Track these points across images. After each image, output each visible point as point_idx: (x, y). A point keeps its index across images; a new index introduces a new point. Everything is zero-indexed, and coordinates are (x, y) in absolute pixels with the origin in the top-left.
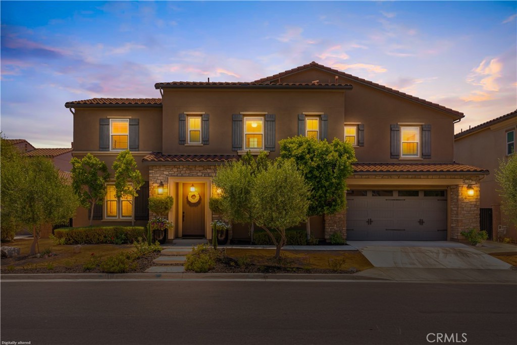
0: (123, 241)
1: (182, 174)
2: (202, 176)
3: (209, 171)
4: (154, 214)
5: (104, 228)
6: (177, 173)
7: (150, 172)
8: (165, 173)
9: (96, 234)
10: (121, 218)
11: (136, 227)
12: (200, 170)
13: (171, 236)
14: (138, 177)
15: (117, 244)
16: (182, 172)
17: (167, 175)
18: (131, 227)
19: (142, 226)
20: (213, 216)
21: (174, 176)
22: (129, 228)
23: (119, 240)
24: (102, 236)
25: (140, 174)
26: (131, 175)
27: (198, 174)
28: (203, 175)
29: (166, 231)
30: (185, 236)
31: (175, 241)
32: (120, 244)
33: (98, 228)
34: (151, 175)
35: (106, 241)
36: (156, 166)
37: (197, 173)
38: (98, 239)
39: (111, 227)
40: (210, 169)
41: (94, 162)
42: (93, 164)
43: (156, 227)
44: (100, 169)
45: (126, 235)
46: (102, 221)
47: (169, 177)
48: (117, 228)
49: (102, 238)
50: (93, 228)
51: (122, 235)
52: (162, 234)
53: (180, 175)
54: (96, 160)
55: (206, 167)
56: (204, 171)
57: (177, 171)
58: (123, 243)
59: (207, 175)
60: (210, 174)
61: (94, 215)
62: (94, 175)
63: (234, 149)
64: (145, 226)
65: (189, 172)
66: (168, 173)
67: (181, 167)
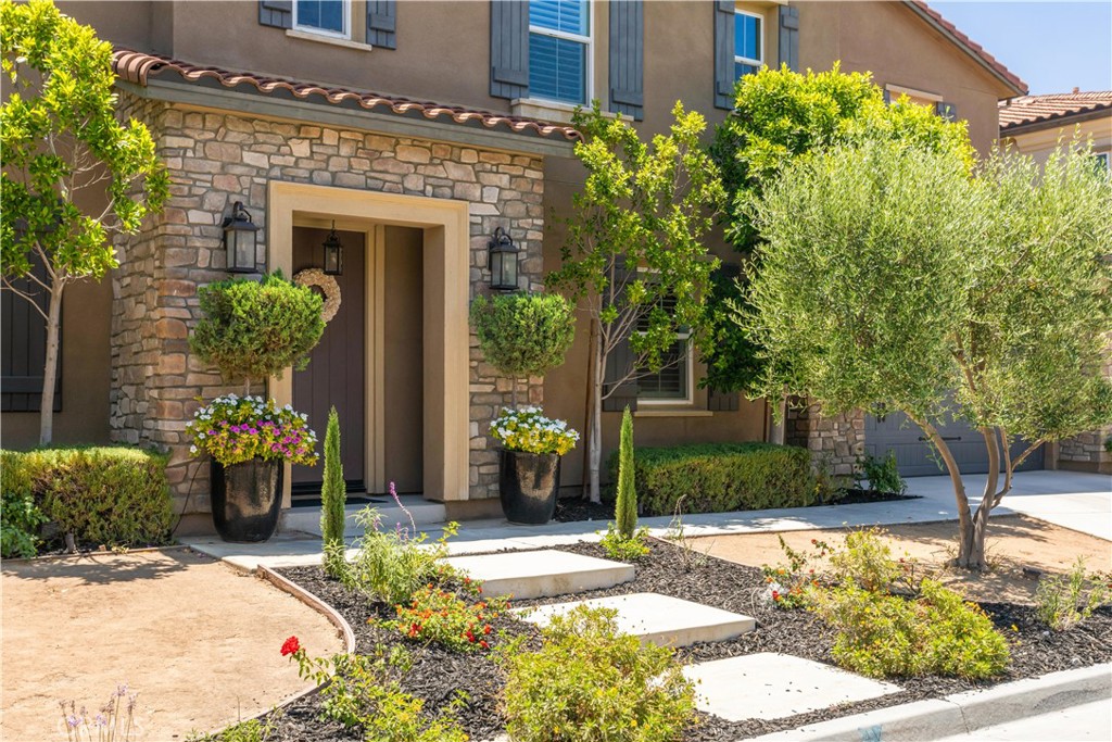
1: (334, 174)
2: (423, 193)
3: (454, 172)
4: (191, 379)
8: (249, 157)
12: (416, 165)
16: (335, 165)
17: (260, 171)
21: (293, 179)
27: (409, 184)
28: (429, 189)
32: (31, 558)
36: (203, 115)
37: (404, 176)
40: (459, 162)
47: (271, 183)
51: (15, 501)
53: (327, 176)
55: (441, 154)
56: (430, 171)
57: (311, 157)
59: (447, 191)
60: (459, 189)
63: (496, 89)
65: (366, 165)
66: (263, 162)
67: (330, 138)
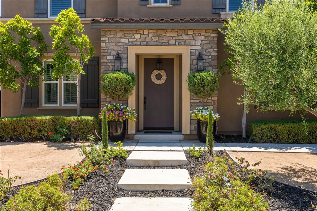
0: (64, 137)
1: (147, 42)
2: (175, 45)
3: (185, 37)
4: (108, 99)
5: (38, 118)
6: (141, 40)
7: (102, 39)
8: (123, 40)
9: (27, 127)
10: (63, 105)
11: (83, 117)
12: (172, 37)
13: (132, 129)
14: (87, 45)
15: (55, 141)
16: (147, 40)
17: (126, 44)
18: (76, 118)
19: (91, 116)
20: (192, 101)
21: (135, 45)
22: (72, 118)
23: (60, 135)
24: (36, 129)
25: (88, 41)
26: (75, 41)
27: (171, 42)
28: (177, 43)
29: (125, 123)
30: (148, 130)
31: (137, 137)
32: (60, 142)
33: (29, 119)
34: (103, 44)
35: (41, 138)
36: (110, 31)
37: (169, 40)
38: (30, 134)
39: (48, 117)
40: (187, 34)
41: (25, 26)
42: (23, 29)
43: (112, 116)
44: (34, 38)
45: (69, 128)
46: (38, 109)
47: (129, 47)
48: (56, 119)
49: (35, 132)
50: (23, 118)
51: (63, 128)
52: (121, 127)
53: (145, 43)
54: (27, 25)
55: (181, 32)
56: (177, 38)
57: (140, 39)
58: (64, 140)
59: (183, 43)
60: (187, 42)
61: (25, 100)
62: (25, 44)
63: (214, 11)
64: (96, 115)
65: (157, 39)
66: (127, 41)
67: (146, 32)
